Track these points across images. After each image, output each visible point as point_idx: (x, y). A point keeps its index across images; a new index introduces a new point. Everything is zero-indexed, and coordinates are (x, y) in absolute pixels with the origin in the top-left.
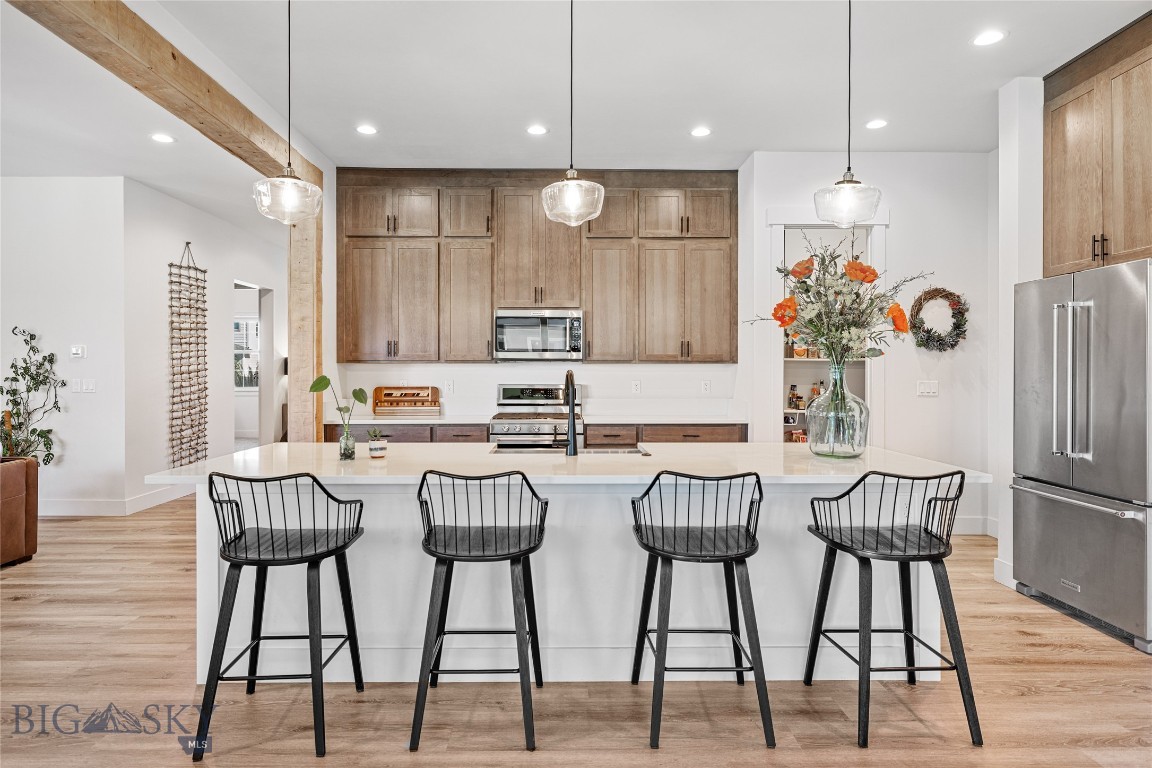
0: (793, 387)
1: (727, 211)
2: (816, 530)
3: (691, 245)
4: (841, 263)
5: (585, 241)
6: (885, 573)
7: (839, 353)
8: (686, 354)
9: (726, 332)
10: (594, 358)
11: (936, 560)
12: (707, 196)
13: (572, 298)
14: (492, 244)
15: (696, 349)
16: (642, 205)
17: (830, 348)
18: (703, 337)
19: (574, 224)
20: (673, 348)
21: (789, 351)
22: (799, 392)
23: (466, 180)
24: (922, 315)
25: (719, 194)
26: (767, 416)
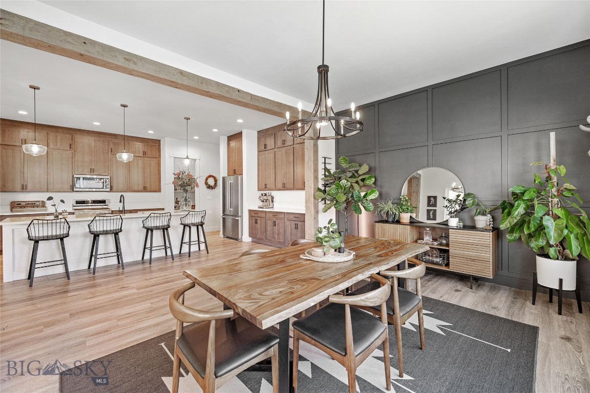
0: (177, 199)
1: (157, 151)
2: (181, 224)
3: (146, 159)
4: (186, 173)
5: (110, 155)
6: (194, 229)
7: (186, 191)
8: (145, 190)
9: (157, 184)
10: (113, 190)
11: (202, 226)
12: (151, 146)
13: (105, 172)
14: (72, 153)
15: (148, 188)
16: (130, 146)
17: (184, 190)
18: (150, 185)
19: (125, 161)
20: (141, 188)
21: (175, 190)
22: (178, 200)
23: (60, 130)
24: (208, 181)
25: (155, 146)
26: (170, 207)
